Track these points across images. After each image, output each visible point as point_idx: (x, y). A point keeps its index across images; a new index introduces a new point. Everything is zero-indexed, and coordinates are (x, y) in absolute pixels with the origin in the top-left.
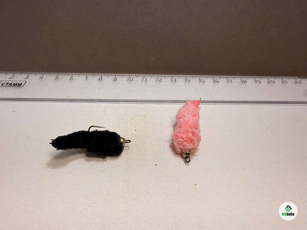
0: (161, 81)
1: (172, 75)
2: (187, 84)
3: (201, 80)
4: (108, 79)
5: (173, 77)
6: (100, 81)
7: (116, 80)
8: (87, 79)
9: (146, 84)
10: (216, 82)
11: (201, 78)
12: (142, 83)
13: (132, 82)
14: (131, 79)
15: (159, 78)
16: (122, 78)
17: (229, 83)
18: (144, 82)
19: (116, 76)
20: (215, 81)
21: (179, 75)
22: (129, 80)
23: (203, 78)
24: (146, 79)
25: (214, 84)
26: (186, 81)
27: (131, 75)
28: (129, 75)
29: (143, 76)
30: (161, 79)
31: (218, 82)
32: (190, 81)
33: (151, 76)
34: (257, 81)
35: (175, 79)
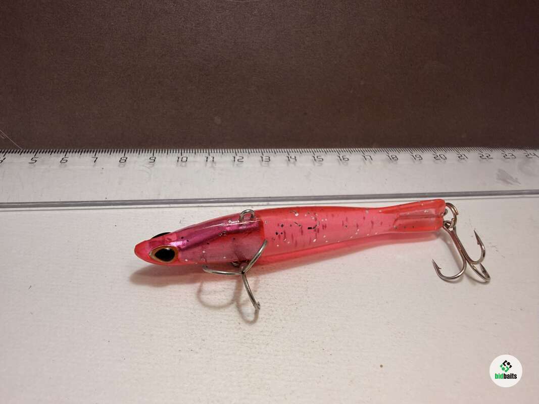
0: (242, 162)
1: (262, 150)
2: (291, 164)
3: (316, 158)
4: (138, 160)
5: (264, 153)
6: (121, 164)
7: (154, 161)
8: (95, 161)
9: (213, 166)
10: (343, 159)
11: (316, 154)
13: (185, 164)
14: (184, 159)
15: (238, 156)
16: (166, 157)
17: (367, 161)
18: (209, 163)
19: (155, 154)
21: (275, 150)
22: (180, 159)
23: (320, 153)
24: (214, 158)
25: (340, 164)
26: (289, 160)
27: (183, 151)
28: (180, 151)
29: (207, 151)
30: (241, 158)
31: (347, 159)
32: (296, 160)
33: (222, 152)
34: (415, 157)
35: (268, 158)
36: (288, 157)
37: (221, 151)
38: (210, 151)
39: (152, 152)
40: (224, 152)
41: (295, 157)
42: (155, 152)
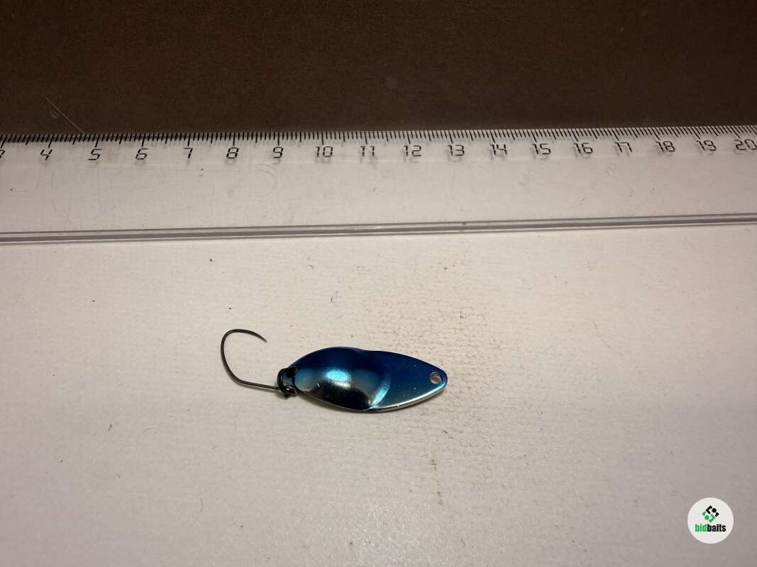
0: (419, 155)
1: (451, 132)
2: (497, 159)
3: (538, 146)
4: (256, 151)
5: (453, 138)
6: (231, 161)
7: (281, 154)
8: (190, 155)
9: (372, 163)
10: (582, 150)
11: (540, 141)
12: (361, 160)
13: (329, 160)
14: (328, 150)
15: (413, 144)
16: (299, 146)
17: (623, 155)
18: (366, 159)
20: (580, 146)
21: (472, 132)
22: (321, 152)
23: (545, 138)
24: (373, 148)
25: (577, 156)
26: (495, 152)
27: (325, 135)
28: (320, 136)
29: (363, 135)
30: (418, 148)
31: (589, 151)
32: (506, 151)
33: (387, 136)
34: (703, 143)
35: (460, 148)
36: (493, 146)
37: (384, 134)
38: (368, 135)
39: (276, 139)
40: (389, 134)
41: (505, 146)
42: (281, 138)
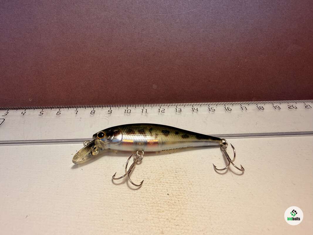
0: (164, 112)
1: (176, 104)
3: (210, 109)
4: (102, 112)
5: (177, 106)
6: (92, 115)
7: (111, 112)
8: (76, 113)
9: (146, 115)
11: (211, 106)
12: (142, 114)
13: (130, 114)
14: (129, 111)
15: (161, 108)
16: (118, 110)
17: (244, 111)
18: (144, 114)
19: (111, 107)
20: (227, 108)
21: (184, 104)
22: (126, 111)
23: (213, 105)
24: (146, 110)
25: (225, 112)
26: (193, 111)
27: (128, 106)
30: (164, 110)
31: (230, 110)
32: (197, 110)
34: (275, 107)
35: (180, 109)
37: (151, 106)
38: (144, 106)
